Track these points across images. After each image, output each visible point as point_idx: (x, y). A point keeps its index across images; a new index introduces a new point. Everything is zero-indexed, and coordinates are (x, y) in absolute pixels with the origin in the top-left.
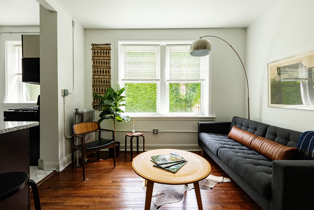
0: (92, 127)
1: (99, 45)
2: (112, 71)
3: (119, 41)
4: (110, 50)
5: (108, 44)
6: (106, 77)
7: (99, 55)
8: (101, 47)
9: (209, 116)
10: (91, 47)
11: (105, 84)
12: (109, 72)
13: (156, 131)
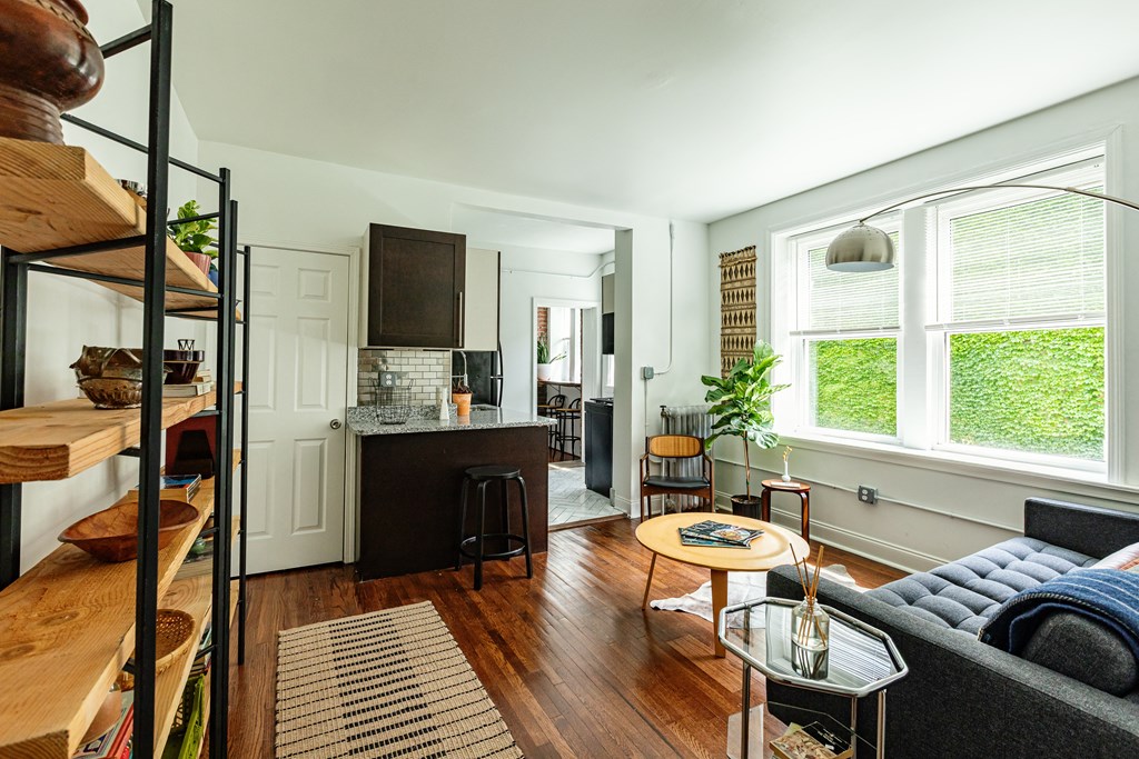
0: (688, 448)
1: (734, 253)
2: (759, 313)
3: (773, 235)
4: (754, 261)
5: (750, 248)
6: (746, 330)
7: (734, 278)
8: (736, 259)
9: (1107, 483)
10: (719, 262)
11: (745, 348)
12: (752, 317)
13: (865, 492)
